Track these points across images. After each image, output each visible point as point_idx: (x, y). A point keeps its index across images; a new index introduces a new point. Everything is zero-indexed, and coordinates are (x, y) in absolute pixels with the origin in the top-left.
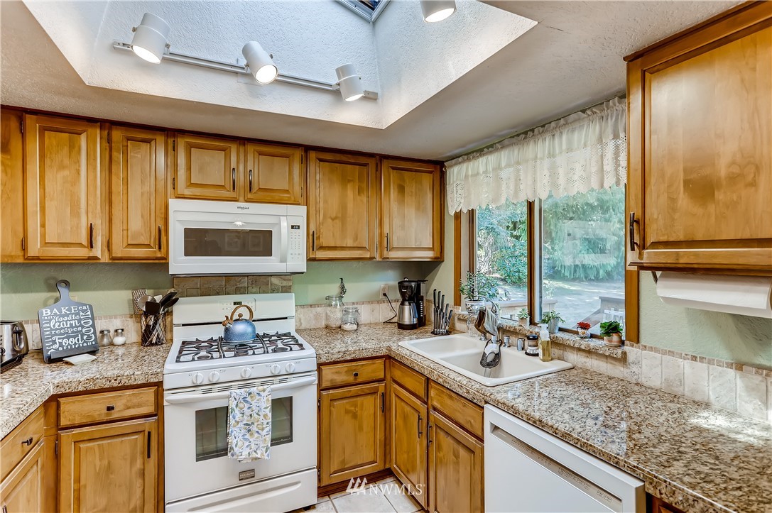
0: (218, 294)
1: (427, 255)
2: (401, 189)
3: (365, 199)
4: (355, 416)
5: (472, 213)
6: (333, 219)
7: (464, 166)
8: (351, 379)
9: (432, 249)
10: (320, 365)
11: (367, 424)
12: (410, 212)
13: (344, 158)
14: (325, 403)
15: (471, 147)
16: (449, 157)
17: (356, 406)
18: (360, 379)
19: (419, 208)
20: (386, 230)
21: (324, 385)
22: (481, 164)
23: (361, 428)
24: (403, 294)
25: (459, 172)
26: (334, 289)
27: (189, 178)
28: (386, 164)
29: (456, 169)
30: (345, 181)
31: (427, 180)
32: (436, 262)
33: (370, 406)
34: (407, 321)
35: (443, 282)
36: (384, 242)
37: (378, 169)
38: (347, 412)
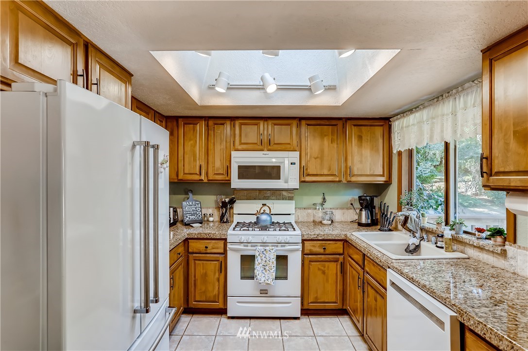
0: (255, 199)
1: (381, 180)
2: (360, 138)
3: (335, 146)
4: (324, 273)
5: (410, 152)
6: (315, 158)
7: (402, 120)
8: (322, 251)
9: (383, 175)
10: (303, 241)
11: (332, 279)
12: (367, 152)
13: (319, 122)
14: (306, 262)
15: (405, 108)
16: (393, 115)
17: (324, 267)
18: (327, 252)
19: (374, 149)
20: (349, 164)
21: (306, 252)
22: (412, 119)
23: (327, 280)
24: (361, 204)
25: (399, 124)
27: (240, 140)
28: (349, 122)
29: (397, 123)
30: (322, 135)
31: (379, 131)
32: (387, 184)
33: (333, 269)
34: (364, 221)
35: (391, 198)
36: (349, 171)
37: (344, 127)
38: (319, 269)
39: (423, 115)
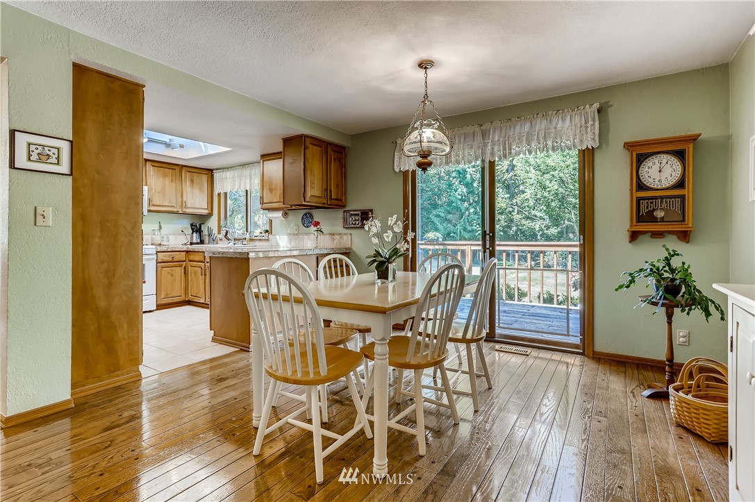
1: (205, 212)
2: (192, 181)
3: (174, 184)
4: (172, 275)
5: (226, 194)
6: (159, 193)
7: (222, 173)
8: (171, 259)
9: (207, 209)
10: (157, 252)
11: (178, 279)
12: (197, 191)
13: (162, 165)
14: (159, 268)
15: (224, 166)
16: (215, 169)
17: (172, 271)
18: (175, 260)
19: (201, 189)
20: (184, 199)
21: (159, 261)
22: (228, 174)
23: (175, 281)
24: (192, 229)
25: (219, 176)
26: (156, 227)
28: (184, 169)
29: (218, 174)
30: (165, 176)
31: (205, 178)
32: (210, 215)
33: (179, 271)
34: (195, 241)
35: (213, 223)
36: (184, 205)
37: (181, 172)
38: (169, 273)
39: (235, 173)
